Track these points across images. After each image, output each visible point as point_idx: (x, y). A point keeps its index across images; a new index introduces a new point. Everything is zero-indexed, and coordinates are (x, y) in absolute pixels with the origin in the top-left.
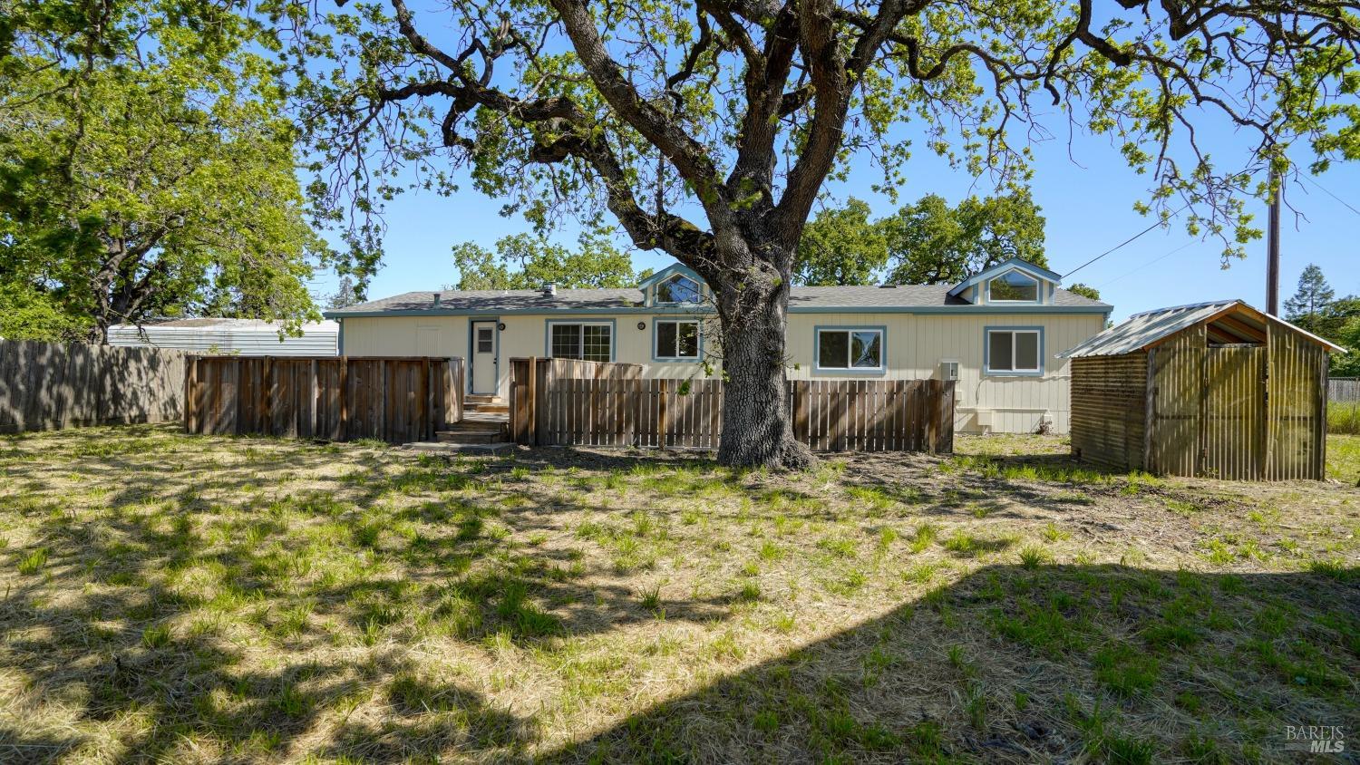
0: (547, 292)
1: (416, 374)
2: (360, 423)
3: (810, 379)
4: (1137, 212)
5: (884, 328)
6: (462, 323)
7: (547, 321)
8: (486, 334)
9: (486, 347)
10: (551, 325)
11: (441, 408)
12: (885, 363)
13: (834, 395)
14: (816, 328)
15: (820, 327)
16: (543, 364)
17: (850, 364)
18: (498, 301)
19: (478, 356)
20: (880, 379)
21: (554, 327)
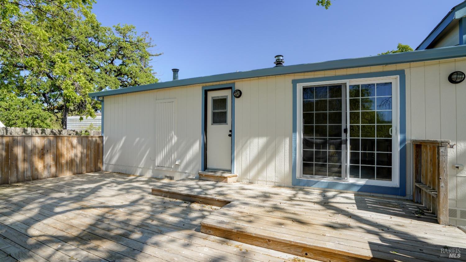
7: (295, 82)
8: (220, 104)
9: (220, 118)
10: (300, 87)
19: (212, 128)
21: (305, 89)
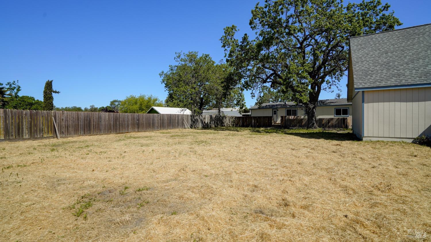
0: (285, 104)
1: (267, 119)
2: (260, 125)
6: (271, 110)
8: (275, 111)
10: (286, 110)
11: (272, 123)
12: (349, 114)
13: (328, 120)
14: (335, 108)
16: (285, 117)
17: (342, 115)
18: (277, 105)
19: (274, 115)
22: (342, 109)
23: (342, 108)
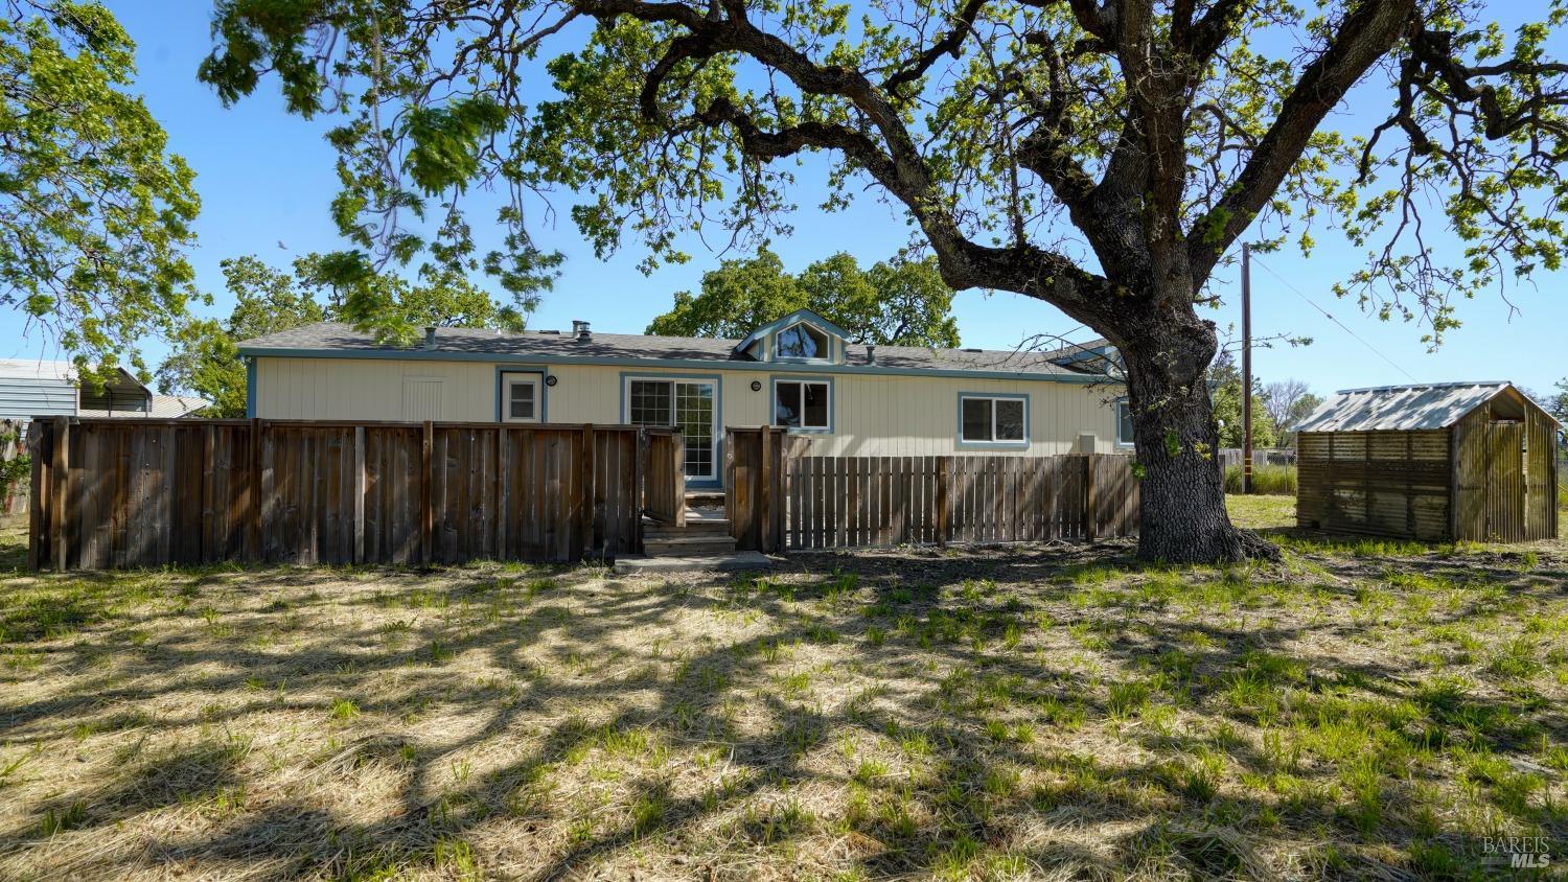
2: (453, 533)
3: (955, 454)
4: (1334, 293)
5: (1027, 396)
6: (486, 373)
7: (623, 375)
9: (523, 410)
10: (628, 381)
12: (1028, 436)
14: (960, 394)
15: (965, 394)
17: (994, 436)
20: (1021, 454)
21: (634, 383)
22: (994, 400)
23: (995, 392)
